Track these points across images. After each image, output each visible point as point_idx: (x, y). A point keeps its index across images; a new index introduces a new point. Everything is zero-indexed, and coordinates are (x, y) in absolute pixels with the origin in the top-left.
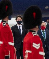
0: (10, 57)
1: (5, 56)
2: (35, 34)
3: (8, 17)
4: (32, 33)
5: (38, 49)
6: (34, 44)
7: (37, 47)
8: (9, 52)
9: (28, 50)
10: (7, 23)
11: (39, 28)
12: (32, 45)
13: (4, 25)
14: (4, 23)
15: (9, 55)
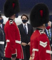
0: (17, 55)
1: (12, 54)
3: (15, 14)
4: (39, 31)
6: (41, 42)
7: (44, 45)
8: (16, 50)
10: (14, 21)
11: (46, 26)
12: (39, 43)
14: (11, 21)
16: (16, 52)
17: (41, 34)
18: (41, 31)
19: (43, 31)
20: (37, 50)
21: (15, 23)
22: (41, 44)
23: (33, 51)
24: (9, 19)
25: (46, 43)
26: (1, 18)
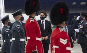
0: (37, 52)
1: (33, 51)
2: (62, 30)
3: (35, 12)
4: (59, 29)
5: (65, 45)
6: (61, 39)
7: (65, 42)
8: (37, 47)
9: (56, 45)
10: (34, 19)
11: (66, 23)
12: (60, 40)
13: (32, 20)
14: (31, 18)
15: (37, 50)
16: (37, 49)
17: (61, 31)
18: (61, 28)
19: (63, 28)
20: (57, 47)
21: (36, 21)
22: (61, 41)
23: (53, 48)
24: (30, 17)
25: (66, 40)
26: (22, 16)
